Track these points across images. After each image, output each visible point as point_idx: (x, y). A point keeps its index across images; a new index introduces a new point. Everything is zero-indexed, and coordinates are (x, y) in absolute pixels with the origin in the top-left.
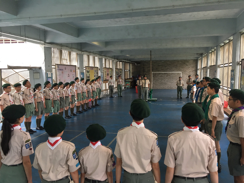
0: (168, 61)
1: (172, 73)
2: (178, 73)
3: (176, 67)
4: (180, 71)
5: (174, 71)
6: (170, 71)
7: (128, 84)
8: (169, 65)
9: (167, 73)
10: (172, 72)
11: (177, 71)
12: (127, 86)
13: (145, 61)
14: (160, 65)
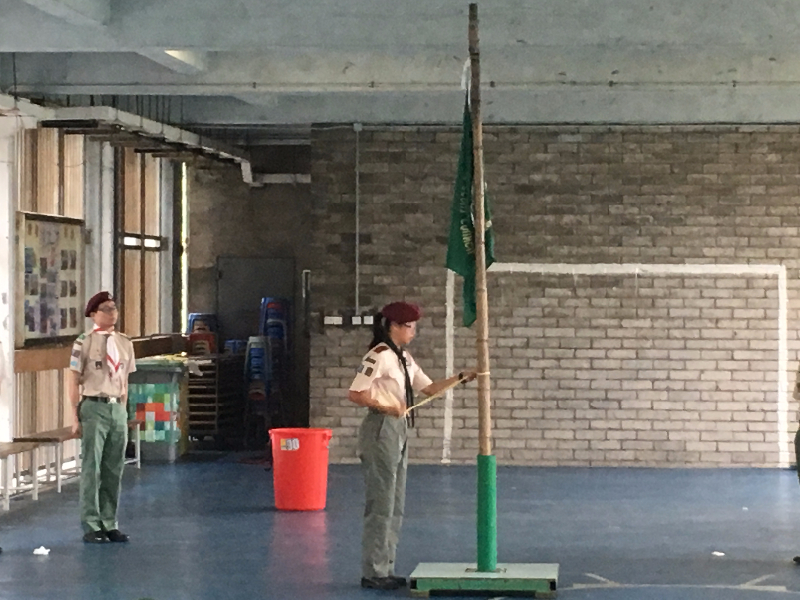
0: (637, 133)
1: (682, 277)
2: (749, 281)
3: (718, 213)
4: (768, 259)
5: (698, 256)
6: (651, 260)
7: (159, 400)
8: (646, 180)
9: (617, 281)
10: (681, 261)
11: (734, 259)
12: (151, 435)
13: (369, 135)
14: (537, 177)
